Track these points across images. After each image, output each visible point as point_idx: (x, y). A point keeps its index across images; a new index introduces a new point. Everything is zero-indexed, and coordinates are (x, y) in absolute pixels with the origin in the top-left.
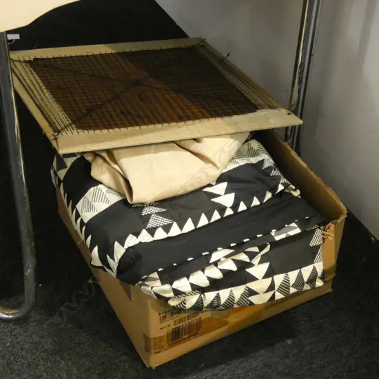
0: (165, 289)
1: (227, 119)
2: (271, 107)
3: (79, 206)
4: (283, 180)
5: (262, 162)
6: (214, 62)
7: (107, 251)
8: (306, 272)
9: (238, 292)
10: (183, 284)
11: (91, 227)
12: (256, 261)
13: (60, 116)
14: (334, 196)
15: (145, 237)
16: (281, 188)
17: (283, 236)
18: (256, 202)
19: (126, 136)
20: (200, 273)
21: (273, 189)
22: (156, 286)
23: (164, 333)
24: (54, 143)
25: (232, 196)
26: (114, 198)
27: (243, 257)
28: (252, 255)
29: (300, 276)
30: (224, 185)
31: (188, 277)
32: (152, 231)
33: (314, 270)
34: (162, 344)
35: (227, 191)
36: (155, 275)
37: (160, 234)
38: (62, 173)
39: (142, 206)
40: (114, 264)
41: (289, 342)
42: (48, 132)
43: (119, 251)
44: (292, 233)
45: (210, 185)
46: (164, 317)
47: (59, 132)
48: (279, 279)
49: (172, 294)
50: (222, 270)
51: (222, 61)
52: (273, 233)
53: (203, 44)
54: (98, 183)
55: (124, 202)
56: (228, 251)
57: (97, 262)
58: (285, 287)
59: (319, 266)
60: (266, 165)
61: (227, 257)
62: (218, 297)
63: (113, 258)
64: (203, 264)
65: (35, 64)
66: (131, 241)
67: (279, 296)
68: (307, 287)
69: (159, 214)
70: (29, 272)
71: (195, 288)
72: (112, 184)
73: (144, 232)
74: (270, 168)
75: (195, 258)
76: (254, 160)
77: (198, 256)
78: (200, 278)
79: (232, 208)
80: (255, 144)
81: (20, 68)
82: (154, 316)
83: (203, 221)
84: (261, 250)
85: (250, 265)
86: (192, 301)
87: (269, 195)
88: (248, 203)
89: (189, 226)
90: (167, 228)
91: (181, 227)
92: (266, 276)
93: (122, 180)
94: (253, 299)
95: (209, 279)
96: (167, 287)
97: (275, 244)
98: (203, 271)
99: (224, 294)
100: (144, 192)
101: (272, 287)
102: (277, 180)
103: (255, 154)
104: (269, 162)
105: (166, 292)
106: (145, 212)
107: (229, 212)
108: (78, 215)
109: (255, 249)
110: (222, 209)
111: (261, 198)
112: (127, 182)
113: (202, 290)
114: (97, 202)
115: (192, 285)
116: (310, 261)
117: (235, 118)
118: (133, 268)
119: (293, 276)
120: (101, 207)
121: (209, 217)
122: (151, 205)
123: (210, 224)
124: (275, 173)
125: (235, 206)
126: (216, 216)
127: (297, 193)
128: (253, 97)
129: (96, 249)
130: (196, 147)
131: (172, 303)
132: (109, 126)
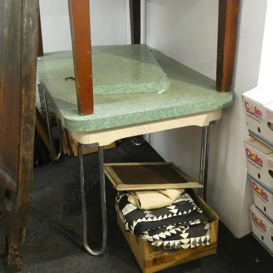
0: (150, 238)
1: (177, 184)
2: (192, 182)
3: (123, 211)
4: (196, 206)
5: (189, 201)
6: (175, 169)
7: (131, 224)
8: (203, 238)
9: (177, 242)
10: (156, 237)
11: (126, 217)
12: (184, 231)
13: (119, 180)
14: (214, 213)
15: (144, 220)
16: (195, 208)
17: (194, 223)
18: (185, 213)
19: (139, 187)
20: (163, 233)
21: (192, 209)
22: (147, 237)
23: (150, 259)
24: (116, 187)
25: (177, 210)
26: (135, 208)
27: (179, 229)
28: (182, 229)
29: (200, 240)
30: (174, 206)
31: (158, 234)
32: (147, 218)
33: (206, 238)
34: (150, 264)
35: (175, 208)
36: (146, 232)
37: (150, 220)
38: (118, 201)
39: (144, 210)
40: (133, 228)
41: (199, 270)
42: (114, 184)
43: (135, 224)
44: (197, 223)
45: (169, 206)
46: (151, 252)
47: (118, 184)
48: (192, 240)
49: (152, 240)
50: (171, 233)
51: (178, 169)
52: (190, 222)
53: (172, 164)
54: (129, 203)
55: (138, 209)
56: (173, 226)
57: (127, 228)
58: (194, 243)
59: (208, 237)
60: (190, 202)
61: (173, 228)
62: (169, 243)
63: (132, 226)
64: (164, 230)
65: (113, 167)
66: (139, 221)
67: (192, 246)
68: (203, 244)
69: (150, 213)
70: (105, 235)
71: (161, 238)
72: (134, 203)
73: (144, 218)
74: (191, 203)
75: (161, 228)
76: (186, 200)
77: (162, 227)
78: (163, 235)
79: (176, 214)
80: (187, 195)
81: (107, 168)
82: (147, 251)
83: (165, 217)
84: (186, 228)
85: (181, 233)
86: (160, 243)
87: (190, 211)
88: (182, 213)
89: (160, 218)
90: (152, 218)
91: (157, 218)
92: (187, 238)
93: (138, 201)
94: (183, 246)
95: (166, 235)
96: (151, 237)
97: (191, 226)
98: (164, 232)
99: (172, 242)
100: (145, 205)
101: (189, 242)
102: (193, 206)
103: (187, 198)
104: (191, 200)
105: (151, 239)
106: (145, 212)
107: (175, 215)
108: (122, 213)
109: (184, 227)
110: (173, 214)
111: (187, 211)
112: (139, 202)
113: (163, 240)
114: (129, 209)
115: (160, 237)
116: (205, 234)
117: (179, 184)
118: (140, 229)
119: (198, 239)
120: (130, 210)
121: (168, 215)
122: (147, 210)
123: (168, 218)
124: (193, 204)
125: (178, 213)
126: (170, 216)
127: (201, 212)
128: (185, 178)
129: (127, 224)
130: (164, 192)
131: (153, 244)
132: (135, 184)
